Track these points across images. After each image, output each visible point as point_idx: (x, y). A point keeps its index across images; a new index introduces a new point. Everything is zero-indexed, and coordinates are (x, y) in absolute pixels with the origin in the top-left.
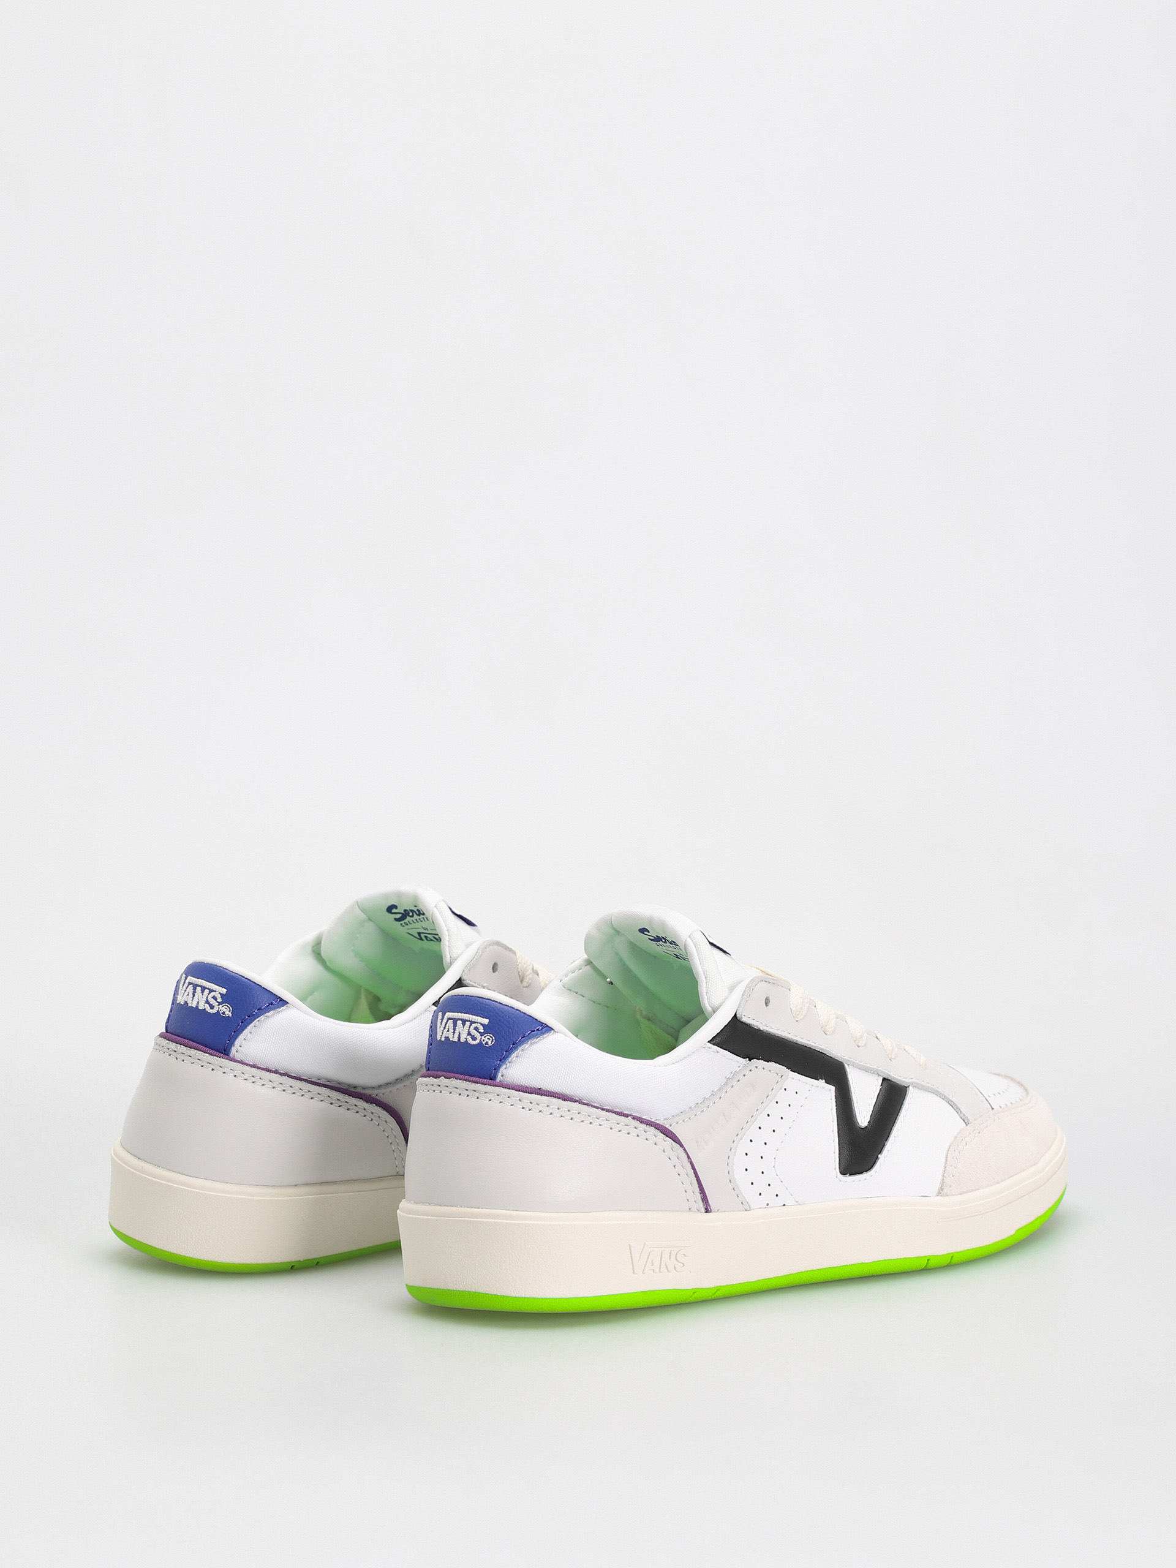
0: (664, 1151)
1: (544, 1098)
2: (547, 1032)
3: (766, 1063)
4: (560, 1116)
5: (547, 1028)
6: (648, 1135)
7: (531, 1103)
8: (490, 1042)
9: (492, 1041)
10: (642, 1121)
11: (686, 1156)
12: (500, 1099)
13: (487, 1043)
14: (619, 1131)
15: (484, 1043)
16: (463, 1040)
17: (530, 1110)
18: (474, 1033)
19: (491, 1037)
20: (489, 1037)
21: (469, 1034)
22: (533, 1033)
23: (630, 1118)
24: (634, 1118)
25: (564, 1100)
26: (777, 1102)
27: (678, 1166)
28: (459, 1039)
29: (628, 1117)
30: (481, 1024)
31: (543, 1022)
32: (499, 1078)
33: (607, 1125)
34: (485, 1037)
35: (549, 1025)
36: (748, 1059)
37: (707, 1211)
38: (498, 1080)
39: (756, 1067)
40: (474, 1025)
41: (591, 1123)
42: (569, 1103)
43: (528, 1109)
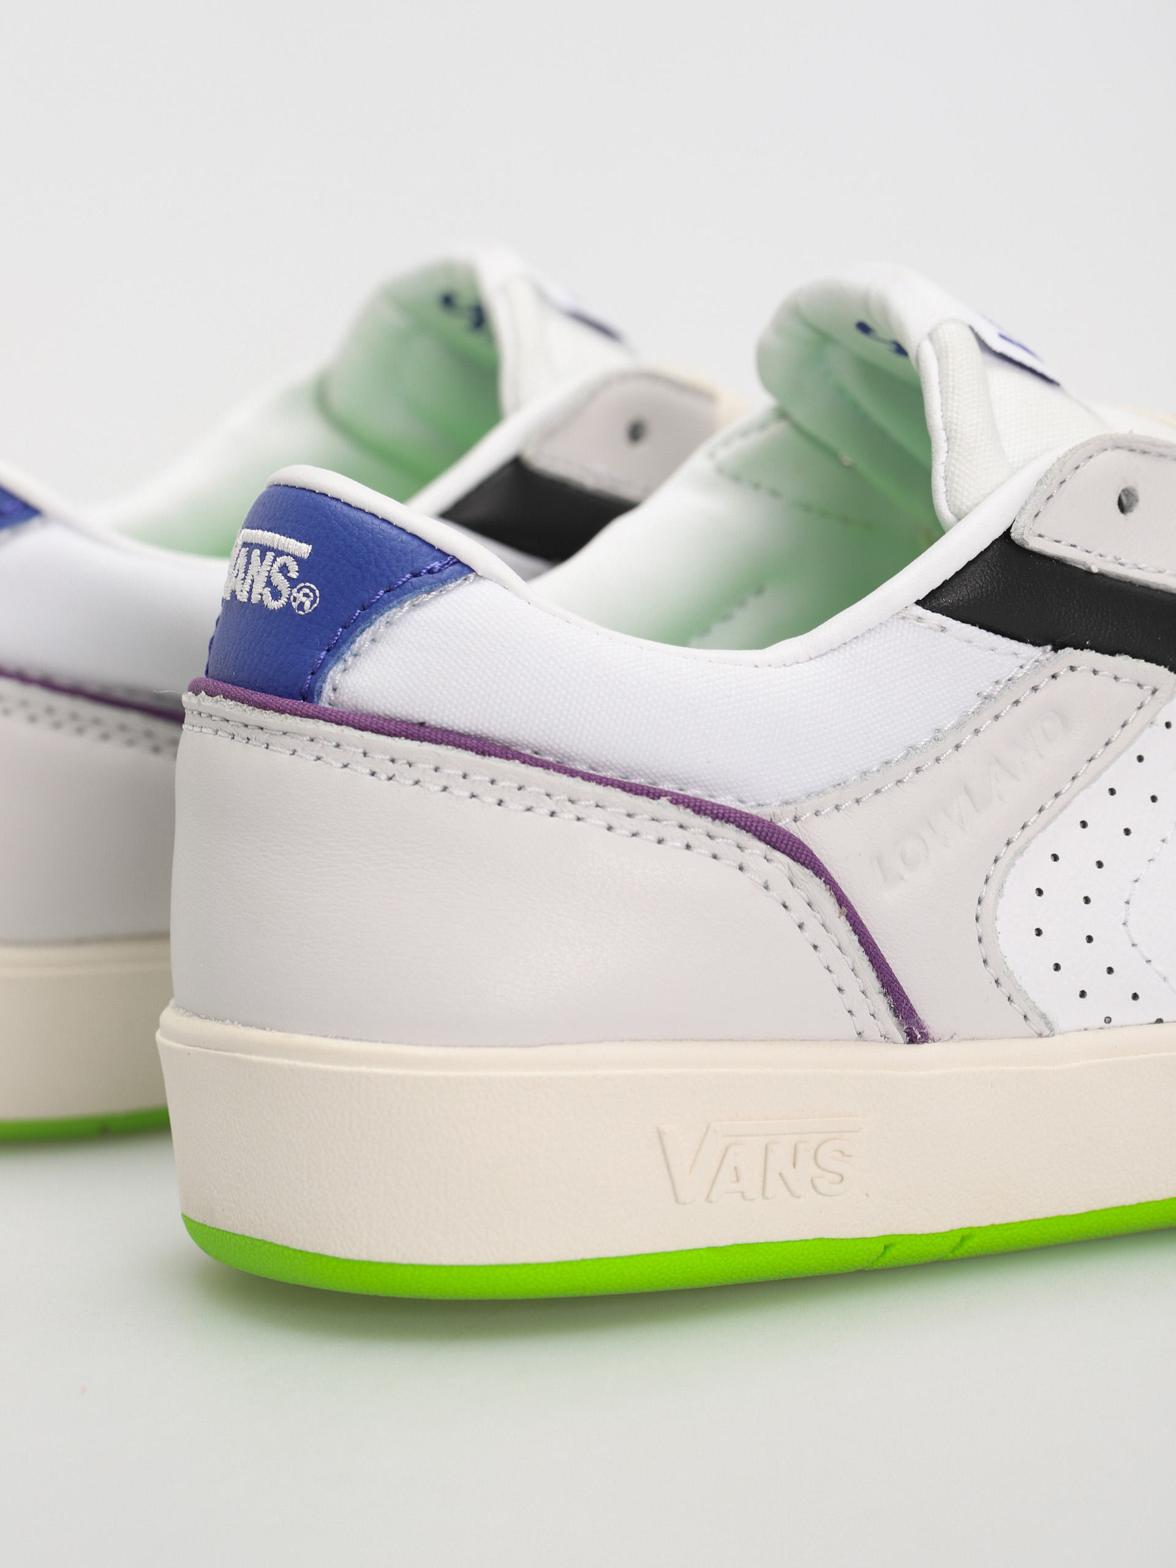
0: (766, 888)
1: (427, 747)
2: (454, 577)
3: (1107, 657)
4: (467, 794)
5: (457, 567)
6: (718, 846)
7: (393, 761)
8: (307, 604)
9: (313, 603)
10: (699, 807)
11: (833, 900)
12: (316, 749)
13: (302, 604)
14: (634, 835)
15: (295, 605)
16: (255, 599)
17: (390, 779)
18: (279, 580)
19: (312, 590)
20: (307, 591)
21: (269, 583)
22: (414, 580)
23: (664, 800)
24: (678, 800)
25: (483, 754)
26: (1140, 759)
27: (812, 924)
28: (249, 599)
29: (659, 798)
30: (296, 558)
31: (448, 551)
32: (327, 698)
33: (598, 819)
34: (299, 591)
35: (462, 560)
36: (1049, 647)
37: (912, 1040)
38: (324, 703)
39: (1072, 668)
40: (280, 560)
41: (553, 814)
42: (493, 761)
43: (384, 777)
